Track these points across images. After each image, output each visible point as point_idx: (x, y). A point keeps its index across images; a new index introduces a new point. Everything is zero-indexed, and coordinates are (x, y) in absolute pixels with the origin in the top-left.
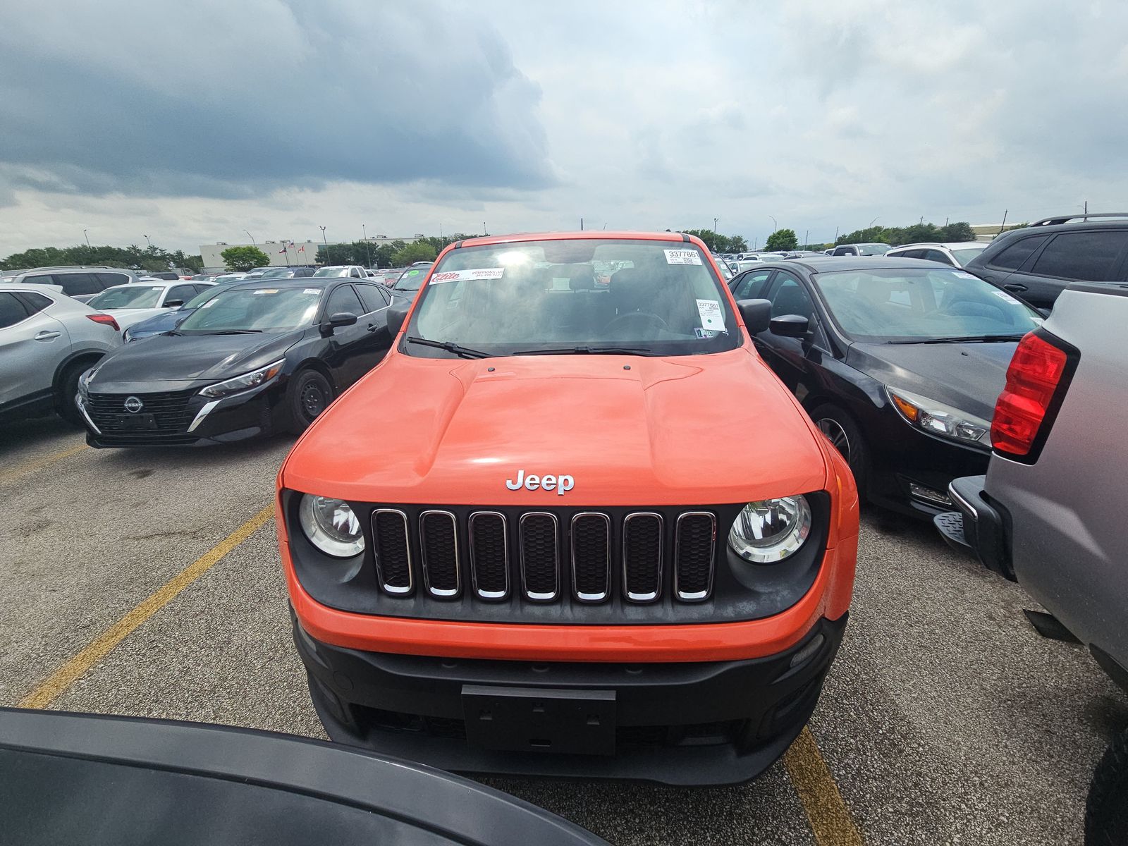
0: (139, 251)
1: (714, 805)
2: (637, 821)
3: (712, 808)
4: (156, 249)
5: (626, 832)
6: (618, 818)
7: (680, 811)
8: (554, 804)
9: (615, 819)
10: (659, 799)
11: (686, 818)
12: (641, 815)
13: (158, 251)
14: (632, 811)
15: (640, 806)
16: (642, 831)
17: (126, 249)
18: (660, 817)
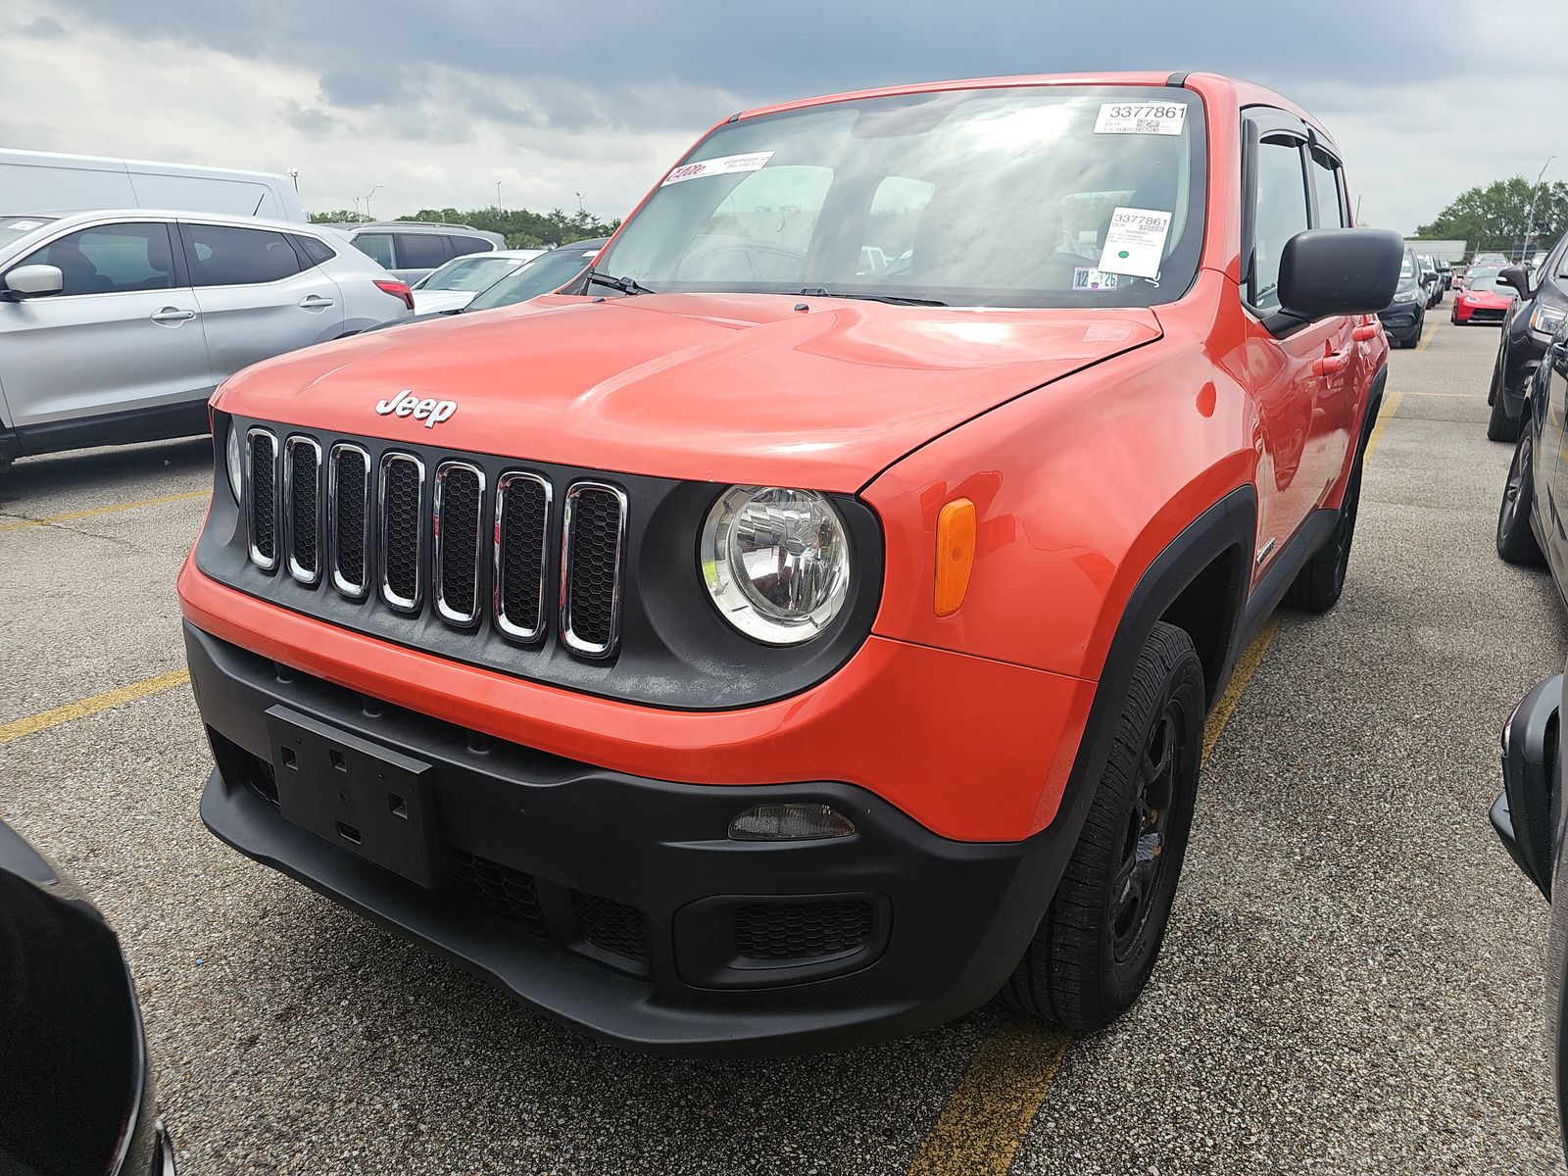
0: (563, 219)
1: (700, 1166)
2: (561, 1122)
3: (691, 1167)
4: (586, 216)
5: (532, 1125)
6: (537, 1105)
7: (638, 1146)
8: (470, 1045)
9: (531, 1102)
10: (623, 1114)
11: (636, 1159)
12: (573, 1118)
13: (589, 220)
14: (565, 1107)
15: (585, 1108)
16: (555, 1135)
17: (546, 217)
18: (600, 1135)
